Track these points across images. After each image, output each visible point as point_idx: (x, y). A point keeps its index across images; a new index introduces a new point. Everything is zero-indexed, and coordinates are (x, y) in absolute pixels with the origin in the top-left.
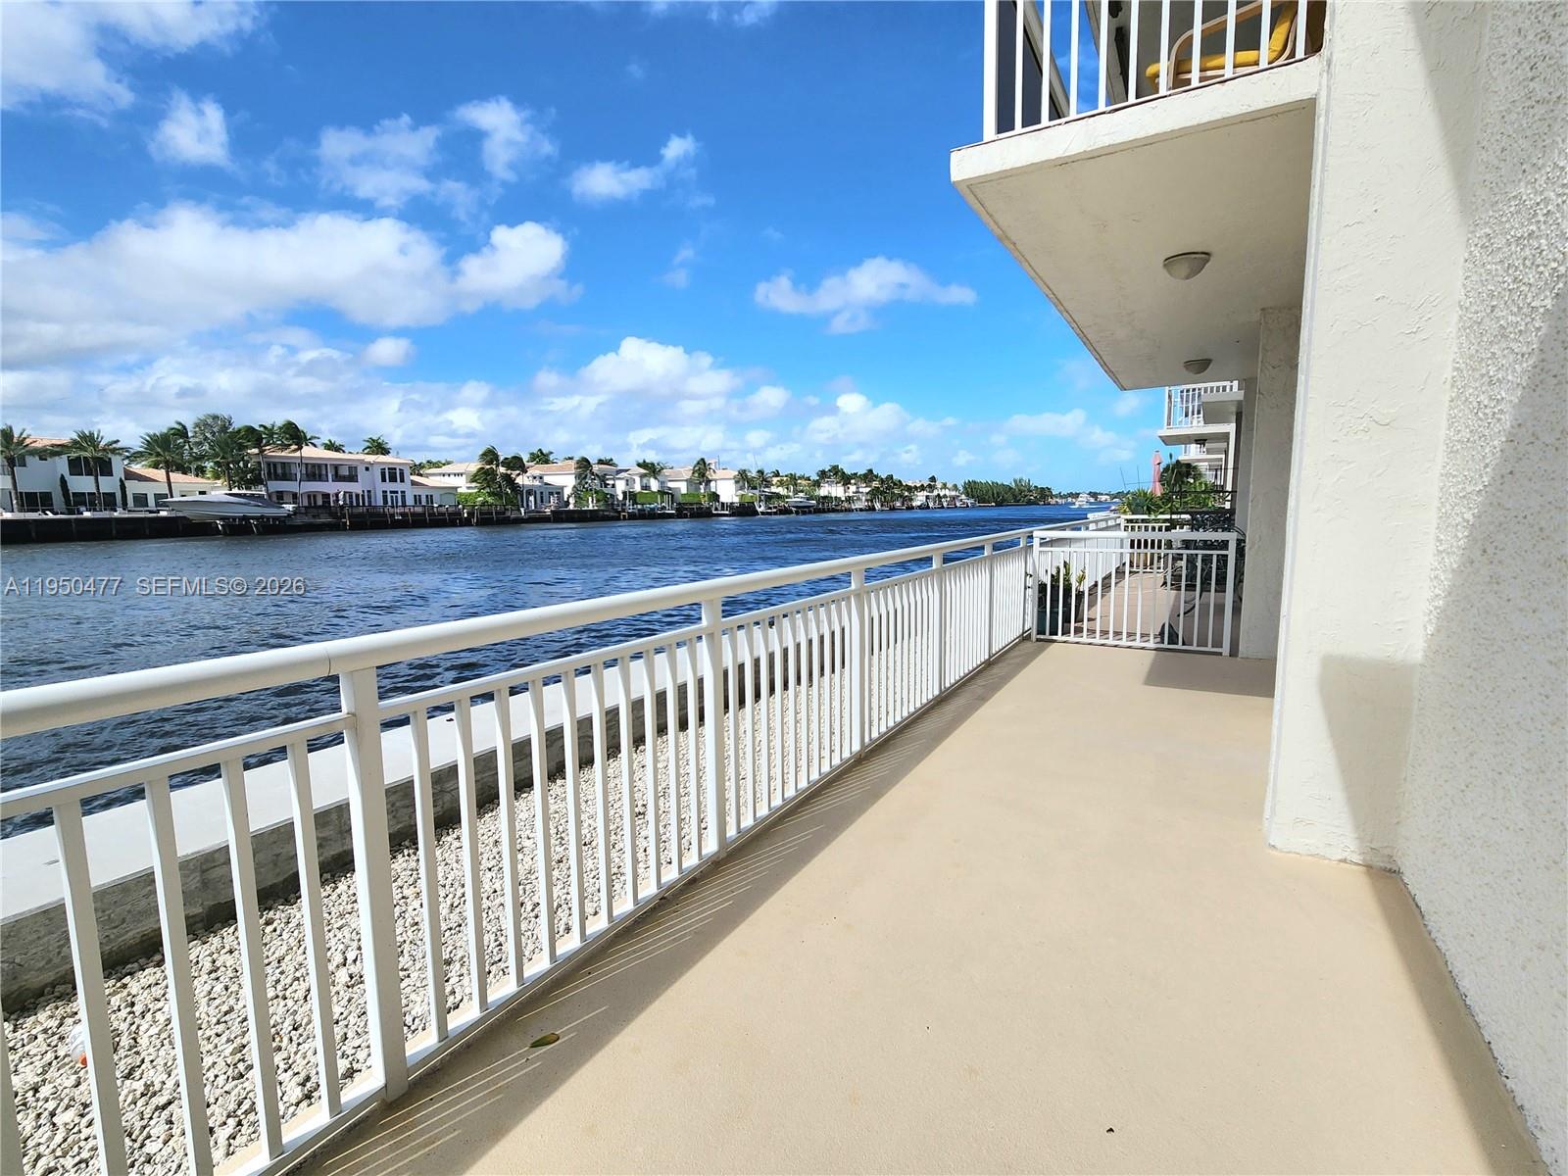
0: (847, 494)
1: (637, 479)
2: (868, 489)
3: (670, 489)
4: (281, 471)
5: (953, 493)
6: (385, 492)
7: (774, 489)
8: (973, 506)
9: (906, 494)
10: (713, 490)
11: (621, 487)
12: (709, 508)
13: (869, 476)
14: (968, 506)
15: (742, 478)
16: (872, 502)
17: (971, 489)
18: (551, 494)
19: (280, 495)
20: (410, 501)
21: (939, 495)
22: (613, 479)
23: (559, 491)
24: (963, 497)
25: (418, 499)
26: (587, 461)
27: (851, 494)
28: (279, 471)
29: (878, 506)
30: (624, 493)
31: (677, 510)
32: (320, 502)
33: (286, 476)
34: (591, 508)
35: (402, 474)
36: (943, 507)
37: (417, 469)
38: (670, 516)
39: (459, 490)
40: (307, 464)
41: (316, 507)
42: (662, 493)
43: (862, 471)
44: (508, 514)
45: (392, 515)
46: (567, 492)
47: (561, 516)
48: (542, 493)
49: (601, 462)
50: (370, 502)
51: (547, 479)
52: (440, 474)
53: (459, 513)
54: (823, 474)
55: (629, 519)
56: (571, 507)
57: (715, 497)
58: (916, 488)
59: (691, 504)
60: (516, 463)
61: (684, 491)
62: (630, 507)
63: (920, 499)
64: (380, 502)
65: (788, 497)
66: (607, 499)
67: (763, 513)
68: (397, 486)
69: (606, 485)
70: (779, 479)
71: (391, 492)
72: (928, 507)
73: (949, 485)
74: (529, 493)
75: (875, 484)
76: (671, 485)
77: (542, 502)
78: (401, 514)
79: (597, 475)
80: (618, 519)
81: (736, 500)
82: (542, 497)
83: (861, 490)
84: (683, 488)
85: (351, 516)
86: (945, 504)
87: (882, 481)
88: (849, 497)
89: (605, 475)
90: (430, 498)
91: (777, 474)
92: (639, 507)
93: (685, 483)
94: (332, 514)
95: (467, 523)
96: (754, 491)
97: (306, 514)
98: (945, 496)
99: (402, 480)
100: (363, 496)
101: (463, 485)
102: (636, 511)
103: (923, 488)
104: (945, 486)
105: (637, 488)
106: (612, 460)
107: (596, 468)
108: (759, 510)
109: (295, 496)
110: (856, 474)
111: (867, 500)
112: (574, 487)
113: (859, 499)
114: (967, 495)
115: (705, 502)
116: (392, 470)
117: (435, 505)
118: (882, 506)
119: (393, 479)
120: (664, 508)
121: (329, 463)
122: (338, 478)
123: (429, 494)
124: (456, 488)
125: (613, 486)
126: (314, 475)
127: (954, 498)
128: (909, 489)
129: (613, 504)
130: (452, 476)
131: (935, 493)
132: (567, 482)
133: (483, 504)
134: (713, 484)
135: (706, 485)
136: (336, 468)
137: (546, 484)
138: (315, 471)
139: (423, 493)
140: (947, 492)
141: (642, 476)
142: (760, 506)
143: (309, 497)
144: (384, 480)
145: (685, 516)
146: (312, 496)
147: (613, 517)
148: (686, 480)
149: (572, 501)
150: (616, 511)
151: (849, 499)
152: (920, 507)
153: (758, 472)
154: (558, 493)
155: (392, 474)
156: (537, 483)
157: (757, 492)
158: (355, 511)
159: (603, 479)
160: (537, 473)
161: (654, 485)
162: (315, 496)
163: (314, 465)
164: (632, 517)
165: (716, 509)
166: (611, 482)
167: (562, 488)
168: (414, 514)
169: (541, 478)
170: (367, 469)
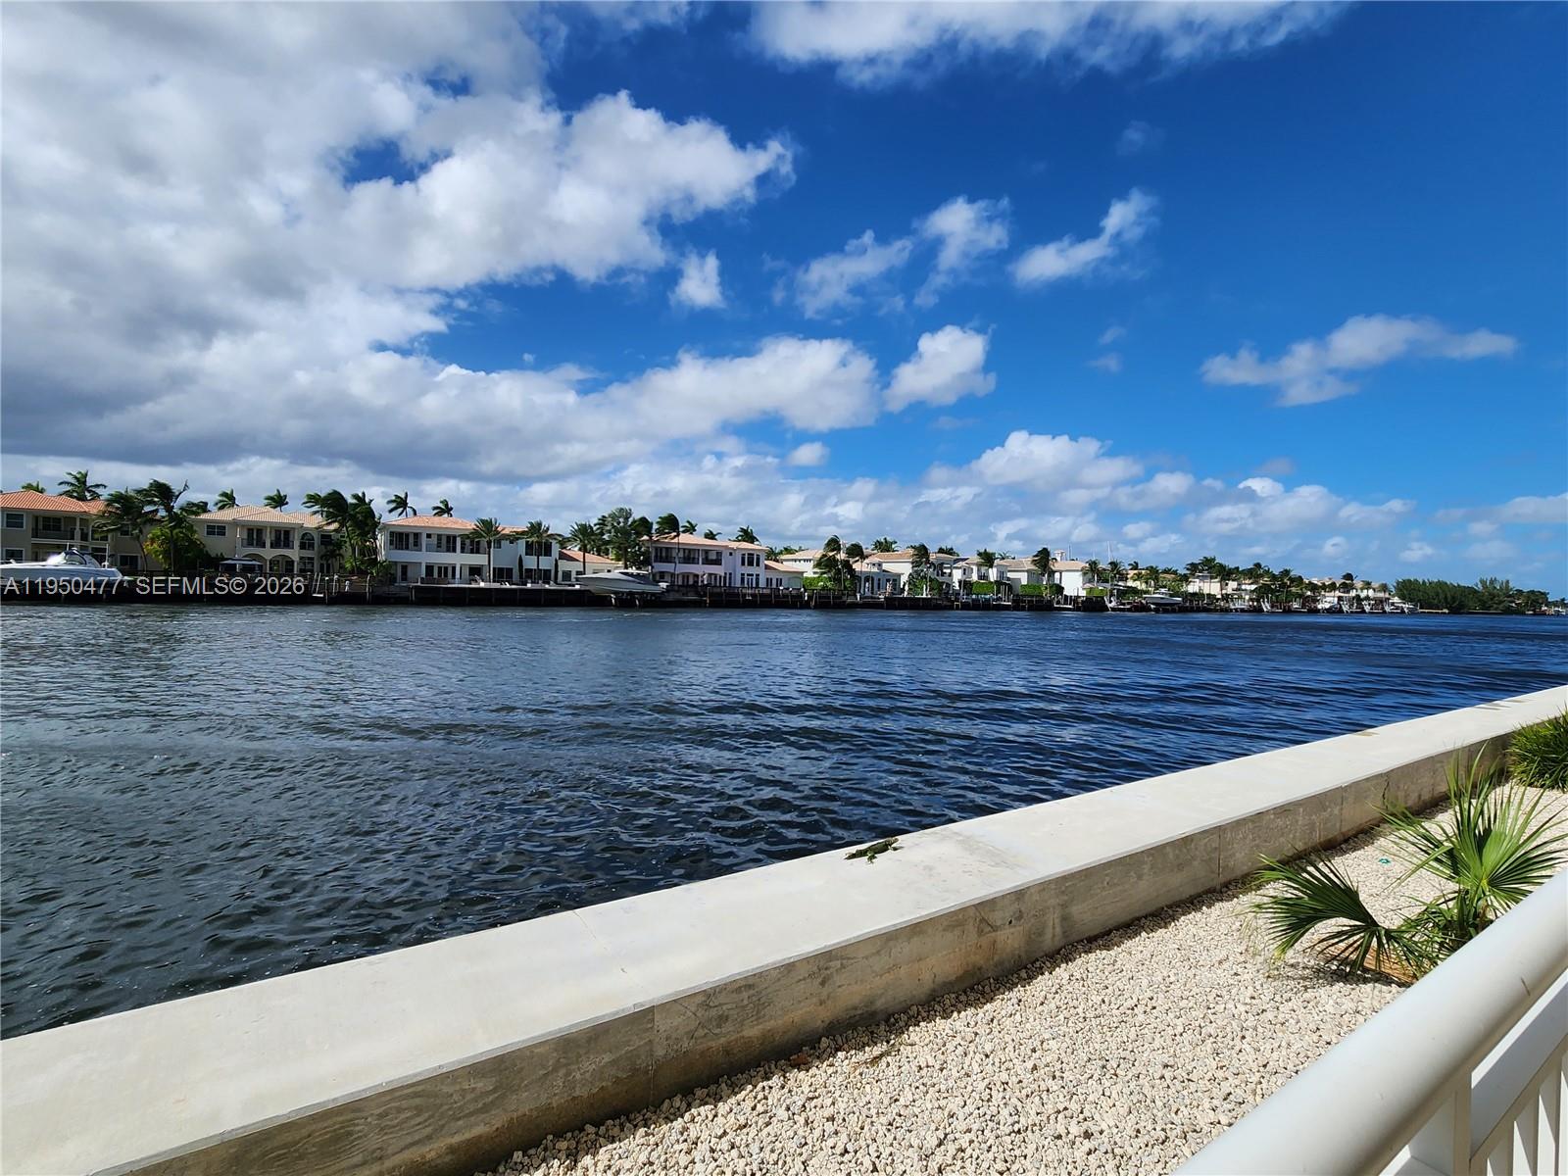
0: (1224, 592)
1: (975, 568)
2: (1253, 587)
3: (1009, 579)
4: (665, 555)
5: (1381, 595)
6: (743, 574)
7: (1130, 583)
8: (1412, 612)
9: (1309, 593)
10: (1057, 582)
11: (957, 575)
12: (1051, 601)
13: (1254, 573)
14: (1403, 612)
15: (1092, 571)
16: (1258, 601)
17: (1407, 589)
18: (888, 580)
19: (662, 575)
20: (762, 583)
21: (1358, 596)
22: (949, 568)
23: (895, 579)
24: (1396, 600)
25: (769, 581)
26: (925, 549)
27: (1230, 591)
28: (664, 554)
29: (1266, 606)
30: (960, 582)
31: (1014, 601)
32: (691, 582)
33: (668, 559)
34: (924, 596)
35: (758, 559)
36: (1364, 612)
37: (772, 555)
38: (1007, 608)
39: (805, 575)
40: (684, 549)
41: (688, 586)
42: (998, 583)
43: (1245, 565)
44: (844, 598)
45: (744, 595)
46: (904, 579)
47: (895, 604)
48: (879, 580)
49: (941, 551)
50: (730, 583)
51: (885, 566)
52: (792, 560)
53: (801, 596)
54: (1193, 568)
55: (961, 609)
56: (906, 593)
57: (1060, 589)
58: (1324, 587)
59: (1033, 596)
60: (856, 551)
61: (1024, 582)
62: (964, 598)
63: (1328, 600)
64: (738, 584)
65: (1147, 592)
66: (941, 587)
67: (1113, 609)
68: (754, 570)
69: (943, 574)
70: (1136, 572)
71: (748, 575)
72: (1341, 611)
73: (1375, 585)
74: (867, 579)
75: (1266, 580)
76: (1010, 575)
77: (879, 588)
78: (752, 595)
79: (933, 564)
80: (951, 608)
81: (1083, 593)
82: (879, 584)
83: (1243, 587)
84: (1024, 579)
85: (712, 595)
86: (1367, 608)
87: (1274, 577)
88: (1227, 595)
89: (943, 564)
90: (779, 582)
91: (1135, 567)
92: (974, 596)
93: (1026, 574)
94: (697, 593)
95: (805, 606)
96: (1105, 585)
97: (678, 591)
98: (1367, 598)
99: (758, 565)
100: (725, 578)
101: (809, 571)
102: (970, 601)
103: (1333, 587)
104: (1368, 585)
105: (975, 577)
106: (952, 549)
107: (933, 557)
108: (1109, 605)
109: (673, 575)
110: (1238, 568)
111: (1251, 599)
112: (910, 574)
113: (1240, 597)
114: (1403, 597)
115: (1046, 594)
116: (751, 555)
117: (781, 588)
118: (1272, 607)
119: (751, 564)
120: (999, 599)
121: (701, 548)
122: (707, 561)
123: (779, 577)
124: (803, 573)
125: (950, 575)
126: (689, 558)
127: (1381, 601)
128: (1313, 587)
129: (948, 593)
130: (802, 562)
131: (1353, 593)
132: (904, 569)
133: (824, 588)
134: (1057, 575)
135: (1049, 576)
136: (707, 552)
137: (884, 571)
138: (690, 555)
139: (774, 577)
140: (1371, 593)
141: (979, 565)
142: (1111, 602)
143: (683, 577)
144: (743, 564)
145: (1023, 609)
146: (686, 576)
147: (946, 606)
148: (1027, 571)
149: (907, 588)
150: (949, 600)
151: (1226, 597)
152: (1329, 611)
153: (1111, 563)
154: (894, 580)
155: (750, 559)
156: (875, 570)
157: (1108, 586)
158: (716, 590)
159: (939, 567)
160: (875, 559)
161: (993, 574)
162: (688, 577)
163: (690, 550)
164: (966, 607)
165: (1059, 602)
166: (948, 571)
167: (899, 575)
168: (762, 595)
169: (880, 565)
170: (731, 554)
